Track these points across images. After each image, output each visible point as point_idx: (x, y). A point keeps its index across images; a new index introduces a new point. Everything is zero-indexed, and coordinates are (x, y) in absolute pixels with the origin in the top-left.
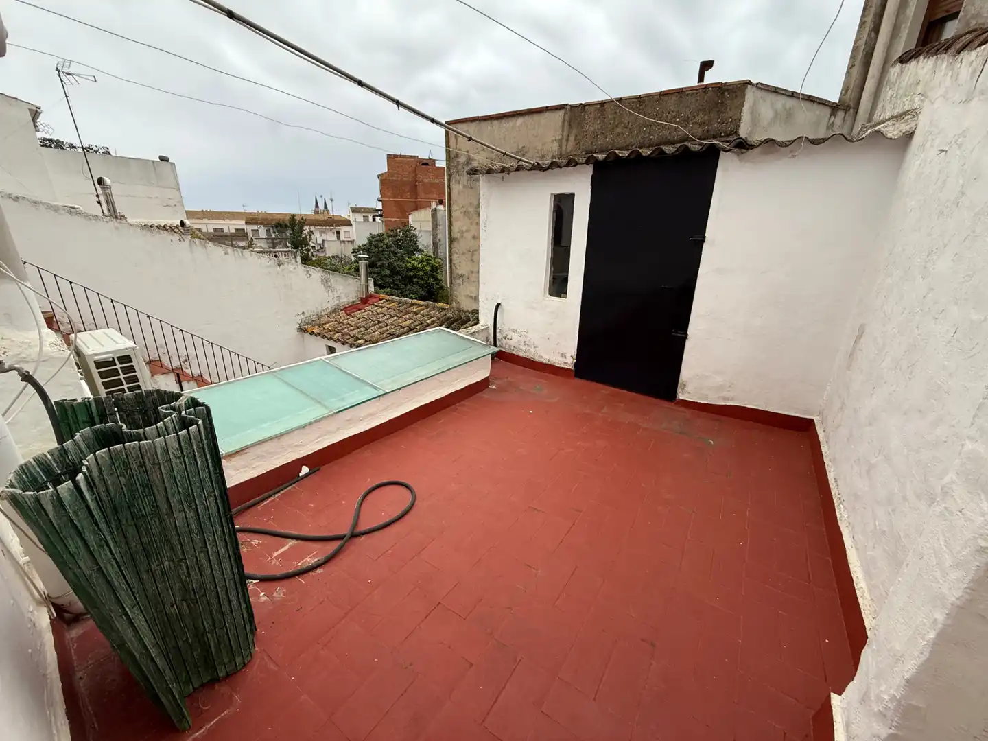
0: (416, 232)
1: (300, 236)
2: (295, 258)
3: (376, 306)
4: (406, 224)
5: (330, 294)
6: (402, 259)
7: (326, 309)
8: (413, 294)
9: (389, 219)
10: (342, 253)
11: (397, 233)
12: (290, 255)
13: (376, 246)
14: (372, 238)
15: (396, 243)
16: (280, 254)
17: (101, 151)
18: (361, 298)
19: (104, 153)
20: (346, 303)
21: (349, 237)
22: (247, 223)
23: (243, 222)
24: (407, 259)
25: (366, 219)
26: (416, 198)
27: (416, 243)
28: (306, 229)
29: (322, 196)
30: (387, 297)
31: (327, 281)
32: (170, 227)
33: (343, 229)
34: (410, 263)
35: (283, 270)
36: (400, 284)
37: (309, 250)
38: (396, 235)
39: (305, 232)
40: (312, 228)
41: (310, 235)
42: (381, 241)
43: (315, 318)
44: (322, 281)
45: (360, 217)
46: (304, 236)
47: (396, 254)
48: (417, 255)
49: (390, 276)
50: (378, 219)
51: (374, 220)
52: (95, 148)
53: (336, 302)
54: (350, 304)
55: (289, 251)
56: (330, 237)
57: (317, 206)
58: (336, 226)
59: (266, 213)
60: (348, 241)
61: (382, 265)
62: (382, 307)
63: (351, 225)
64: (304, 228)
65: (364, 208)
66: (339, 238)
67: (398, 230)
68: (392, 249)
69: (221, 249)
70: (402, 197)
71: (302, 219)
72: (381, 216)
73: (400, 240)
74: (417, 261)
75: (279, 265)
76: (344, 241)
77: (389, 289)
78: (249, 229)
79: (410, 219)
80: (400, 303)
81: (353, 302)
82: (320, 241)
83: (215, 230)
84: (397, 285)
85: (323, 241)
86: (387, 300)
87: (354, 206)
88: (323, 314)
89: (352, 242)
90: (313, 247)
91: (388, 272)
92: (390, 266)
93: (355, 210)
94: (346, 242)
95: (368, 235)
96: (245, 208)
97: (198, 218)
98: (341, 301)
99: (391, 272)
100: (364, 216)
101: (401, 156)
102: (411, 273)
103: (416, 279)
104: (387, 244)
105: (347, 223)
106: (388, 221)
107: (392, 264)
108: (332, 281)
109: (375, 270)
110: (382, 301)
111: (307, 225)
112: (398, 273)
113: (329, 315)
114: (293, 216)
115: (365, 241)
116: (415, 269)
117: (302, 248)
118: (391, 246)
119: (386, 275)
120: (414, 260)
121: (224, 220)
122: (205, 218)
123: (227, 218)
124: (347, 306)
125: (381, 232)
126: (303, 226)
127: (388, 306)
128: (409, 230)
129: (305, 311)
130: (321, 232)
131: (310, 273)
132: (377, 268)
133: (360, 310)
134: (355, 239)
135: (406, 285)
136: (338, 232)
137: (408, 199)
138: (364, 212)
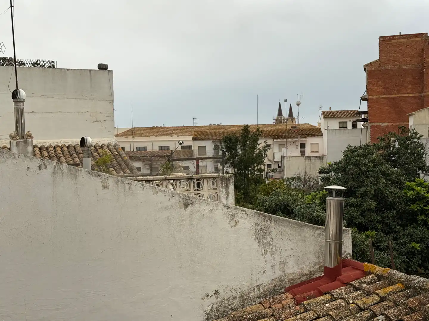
0: (423, 141)
1: (253, 152)
2: (227, 187)
3: (356, 289)
4: (405, 129)
5: (269, 256)
6: (398, 184)
7: (258, 287)
8: (417, 242)
9: (378, 124)
10: (305, 172)
11: (389, 143)
12: (219, 184)
13: (356, 165)
14: (351, 152)
15: (388, 158)
16: (205, 181)
17: (46, 66)
18: (326, 268)
19: (49, 67)
20: (295, 276)
21: (318, 152)
22: (195, 139)
23: (191, 138)
24: (408, 183)
25: (343, 126)
26: (422, 91)
27: (422, 157)
28: (261, 144)
29: (286, 101)
30: (379, 269)
31: (265, 234)
32: (95, 147)
33: (310, 141)
34: (413, 189)
35: (191, 214)
36: (393, 224)
37: (261, 171)
38: (387, 147)
39: (259, 147)
40: (270, 142)
41: (265, 151)
42: (365, 156)
43: (236, 303)
44: (256, 233)
45: (334, 124)
46: (257, 151)
47: (389, 175)
48: (422, 175)
49: (378, 210)
50: (360, 125)
51: (354, 126)
52: (42, 63)
53: (278, 273)
54: (303, 279)
55: (219, 177)
56: (293, 151)
57: (280, 113)
58: (301, 138)
59: (218, 125)
60: (315, 157)
61: (365, 194)
62: (368, 294)
63: (321, 135)
64: (259, 142)
65: (342, 112)
66: (303, 153)
67: (392, 139)
68: (383, 168)
69: (98, 180)
70: (399, 92)
71: (258, 130)
72: (365, 120)
73: (394, 154)
74: (424, 187)
75: (186, 205)
76: (309, 157)
77: (374, 232)
78: (196, 145)
79: (412, 122)
80: (407, 287)
81: (311, 273)
82: (278, 158)
83: (161, 148)
84: (387, 225)
85: (283, 157)
86: (380, 277)
87: (328, 110)
88: (252, 295)
89: (321, 158)
90: (269, 166)
91: (374, 204)
92: (378, 196)
93: (328, 115)
94: (313, 158)
95: (344, 148)
96: (195, 121)
97: (146, 136)
98: (289, 271)
99: (379, 204)
100: (340, 123)
101: (401, 36)
102: (415, 207)
103: (423, 217)
104: (374, 161)
105: (317, 132)
106: (376, 126)
107: (382, 191)
108: (274, 233)
109: (353, 200)
110: (368, 278)
111: (263, 137)
112: (391, 206)
113: (262, 299)
114: (246, 127)
115: (340, 157)
116: (420, 200)
117: (254, 167)
118: (382, 164)
119: (369, 210)
120: (419, 185)
121: (171, 136)
122: (152, 135)
123: (176, 134)
124: (298, 281)
125: (364, 143)
126: (257, 140)
127: (382, 292)
128: (409, 138)
129: (221, 291)
130: (281, 146)
131: (236, 218)
132: (356, 197)
133: (321, 294)
134: (326, 153)
135: (404, 226)
136: (303, 146)
137: (408, 93)
138: (340, 117)
